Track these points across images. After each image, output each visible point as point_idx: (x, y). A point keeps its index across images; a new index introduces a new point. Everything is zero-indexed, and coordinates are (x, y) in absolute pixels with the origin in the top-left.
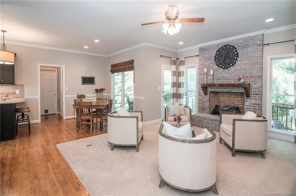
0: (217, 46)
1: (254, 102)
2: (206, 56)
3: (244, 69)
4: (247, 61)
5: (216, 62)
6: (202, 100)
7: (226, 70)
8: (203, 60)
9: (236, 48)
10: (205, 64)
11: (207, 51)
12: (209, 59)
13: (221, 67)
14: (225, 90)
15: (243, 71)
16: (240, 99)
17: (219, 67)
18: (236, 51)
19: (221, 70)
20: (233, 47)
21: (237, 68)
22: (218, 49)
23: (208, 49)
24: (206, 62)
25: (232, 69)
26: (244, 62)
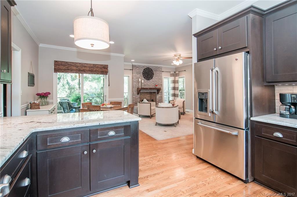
0: (143, 67)
1: (160, 96)
2: (138, 71)
3: (156, 81)
4: (157, 78)
5: (143, 76)
6: (135, 98)
7: (148, 81)
8: (135, 73)
9: (152, 71)
10: (137, 76)
11: (138, 68)
12: (139, 74)
13: (146, 79)
14: (148, 91)
15: (156, 82)
16: (149, 95)
17: (145, 79)
18: (153, 72)
19: (146, 80)
20: (151, 69)
21: (154, 80)
22: (144, 69)
23: (139, 67)
24: (138, 75)
25: (151, 80)
26: (156, 78)
